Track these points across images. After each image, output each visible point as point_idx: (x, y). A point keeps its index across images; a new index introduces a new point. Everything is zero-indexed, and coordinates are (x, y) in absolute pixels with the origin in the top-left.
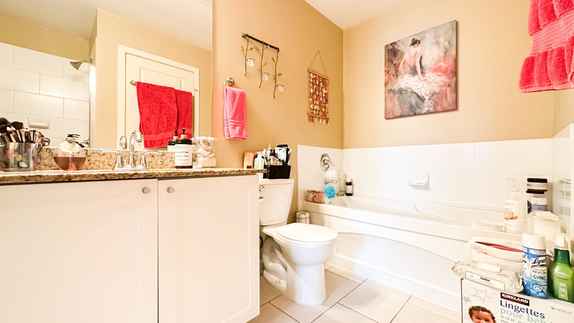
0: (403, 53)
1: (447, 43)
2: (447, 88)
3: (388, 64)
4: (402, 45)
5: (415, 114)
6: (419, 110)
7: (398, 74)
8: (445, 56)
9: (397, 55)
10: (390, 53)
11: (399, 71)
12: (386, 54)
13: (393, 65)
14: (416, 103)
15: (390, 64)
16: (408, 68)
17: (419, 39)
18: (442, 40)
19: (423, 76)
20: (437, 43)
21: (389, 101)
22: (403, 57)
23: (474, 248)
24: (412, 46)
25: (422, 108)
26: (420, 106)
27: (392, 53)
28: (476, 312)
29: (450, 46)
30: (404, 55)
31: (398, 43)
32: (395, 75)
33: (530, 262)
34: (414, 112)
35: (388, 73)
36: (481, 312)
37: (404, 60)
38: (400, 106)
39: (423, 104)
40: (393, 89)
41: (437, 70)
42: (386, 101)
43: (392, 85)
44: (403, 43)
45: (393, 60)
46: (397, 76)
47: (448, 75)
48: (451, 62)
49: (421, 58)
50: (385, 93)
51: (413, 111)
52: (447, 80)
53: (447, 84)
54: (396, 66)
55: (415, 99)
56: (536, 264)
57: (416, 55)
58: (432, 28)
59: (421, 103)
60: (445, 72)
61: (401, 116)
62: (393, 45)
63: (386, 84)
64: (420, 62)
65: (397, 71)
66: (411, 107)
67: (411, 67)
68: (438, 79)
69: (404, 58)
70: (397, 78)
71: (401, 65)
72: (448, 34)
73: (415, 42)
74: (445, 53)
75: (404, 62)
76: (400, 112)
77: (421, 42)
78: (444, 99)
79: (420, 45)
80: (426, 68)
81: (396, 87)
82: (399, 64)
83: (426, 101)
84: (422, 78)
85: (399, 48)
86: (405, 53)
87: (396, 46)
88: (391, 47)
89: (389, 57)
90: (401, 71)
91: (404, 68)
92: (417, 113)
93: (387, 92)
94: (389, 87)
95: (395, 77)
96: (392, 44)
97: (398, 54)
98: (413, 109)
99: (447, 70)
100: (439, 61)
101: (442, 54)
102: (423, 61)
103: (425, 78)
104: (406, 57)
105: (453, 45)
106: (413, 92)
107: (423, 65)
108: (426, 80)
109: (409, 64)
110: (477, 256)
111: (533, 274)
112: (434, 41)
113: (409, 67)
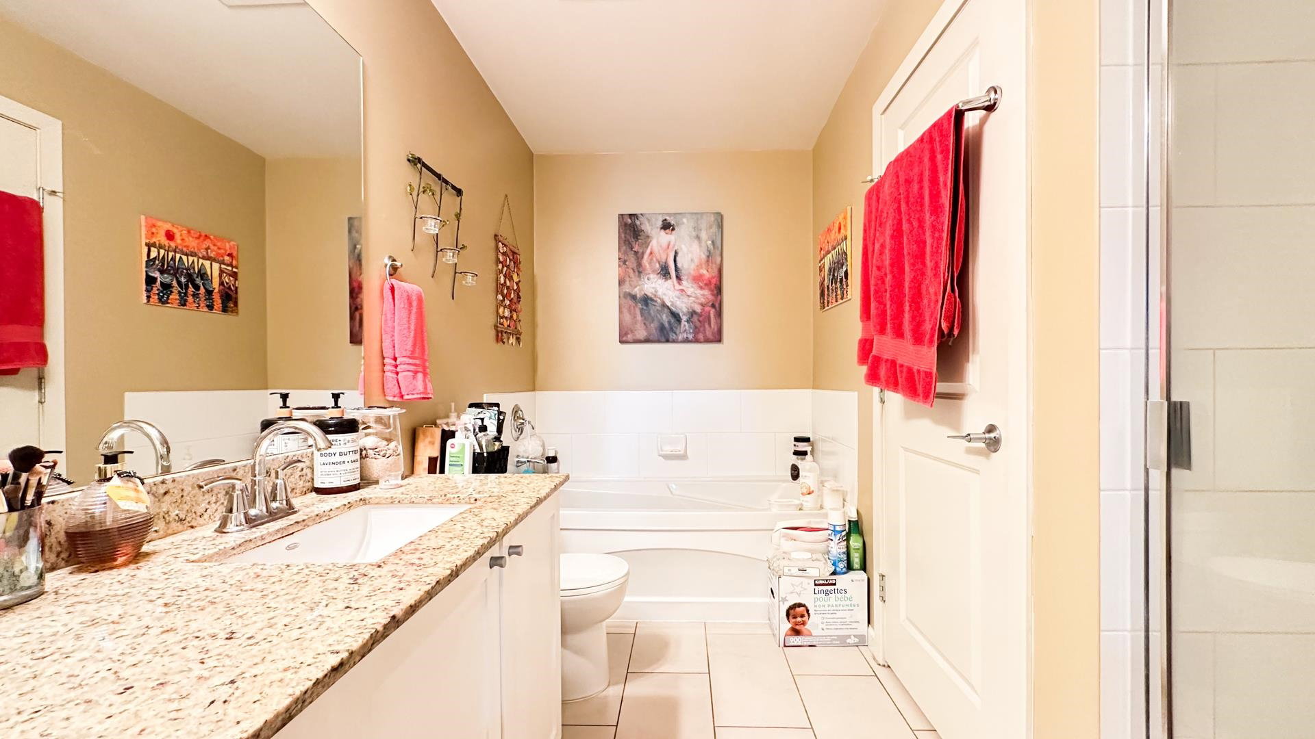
0: (648, 237)
1: (710, 242)
2: (710, 308)
3: (624, 247)
4: (647, 224)
5: (667, 341)
6: (674, 335)
7: (641, 270)
8: (708, 261)
9: (639, 237)
10: (628, 231)
11: (643, 265)
12: (621, 230)
13: (633, 252)
14: (669, 322)
15: (628, 250)
16: (658, 265)
17: (672, 222)
18: (704, 235)
19: (680, 284)
20: (698, 237)
21: (625, 310)
22: (649, 245)
23: (784, 536)
24: (662, 231)
25: (678, 332)
26: (674, 329)
27: (630, 230)
28: (792, 611)
29: (714, 247)
30: (651, 241)
31: (642, 219)
32: (636, 270)
33: (836, 539)
34: (664, 335)
35: (625, 262)
36: (797, 609)
37: (651, 249)
38: (645, 324)
39: (679, 328)
40: (633, 293)
41: (697, 279)
42: (621, 312)
43: (631, 285)
44: (649, 220)
45: (633, 244)
46: (640, 272)
47: (711, 290)
48: (715, 272)
49: (676, 253)
50: (619, 297)
51: (665, 337)
52: (711, 297)
53: (711, 303)
54: (639, 257)
55: (667, 317)
56: (841, 540)
57: (668, 248)
58: (692, 213)
59: (676, 325)
60: (708, 284)
61: (647, 341)
62: (633, 218)
63: (621, 283)
64: (675, 261)
65: (639, 265)
66: (662, 328)
67: (661, 263)
68: (699, 292)
69: (651, 244)
70: (639, 276)
71: (646, 256)
72: (712, 230)
73: (667, 226)
74: (708, 257)
75: (651, 253)
76: (645, 334)
77: (676, 228)
78: (707, 326)
79: (674, 232)
80: (683, 272)
81: (637, 291)
82: (643, 253)
83: (684, 323)
84: (678, 287)
85: (643, 227)
86: (652, 238)
87: (638, 223)
88: (629, 221)
89: (625, 237)
90: (645, 266)
91: (650, 263)
92: (671, 340)
93: (622, 296)
94: (627, 288)
95: (637, 273)
96: (631, 215)
97: (642, 237)
98: (665, 332)
99: (710, 282)
100: (699, 266)
101: (704, 257)
102: (678, 259)
103: (681, 287)
104: (654, 244)
105: (718, 248)
106: (664, 305)
107: (679, 265)
108: (682, 290)
109: (658, 258)
110: (787, 545)
111: (839, 551)
112: (694, 234)
113: (659, 263)
